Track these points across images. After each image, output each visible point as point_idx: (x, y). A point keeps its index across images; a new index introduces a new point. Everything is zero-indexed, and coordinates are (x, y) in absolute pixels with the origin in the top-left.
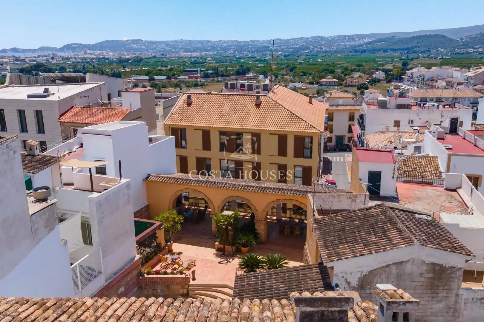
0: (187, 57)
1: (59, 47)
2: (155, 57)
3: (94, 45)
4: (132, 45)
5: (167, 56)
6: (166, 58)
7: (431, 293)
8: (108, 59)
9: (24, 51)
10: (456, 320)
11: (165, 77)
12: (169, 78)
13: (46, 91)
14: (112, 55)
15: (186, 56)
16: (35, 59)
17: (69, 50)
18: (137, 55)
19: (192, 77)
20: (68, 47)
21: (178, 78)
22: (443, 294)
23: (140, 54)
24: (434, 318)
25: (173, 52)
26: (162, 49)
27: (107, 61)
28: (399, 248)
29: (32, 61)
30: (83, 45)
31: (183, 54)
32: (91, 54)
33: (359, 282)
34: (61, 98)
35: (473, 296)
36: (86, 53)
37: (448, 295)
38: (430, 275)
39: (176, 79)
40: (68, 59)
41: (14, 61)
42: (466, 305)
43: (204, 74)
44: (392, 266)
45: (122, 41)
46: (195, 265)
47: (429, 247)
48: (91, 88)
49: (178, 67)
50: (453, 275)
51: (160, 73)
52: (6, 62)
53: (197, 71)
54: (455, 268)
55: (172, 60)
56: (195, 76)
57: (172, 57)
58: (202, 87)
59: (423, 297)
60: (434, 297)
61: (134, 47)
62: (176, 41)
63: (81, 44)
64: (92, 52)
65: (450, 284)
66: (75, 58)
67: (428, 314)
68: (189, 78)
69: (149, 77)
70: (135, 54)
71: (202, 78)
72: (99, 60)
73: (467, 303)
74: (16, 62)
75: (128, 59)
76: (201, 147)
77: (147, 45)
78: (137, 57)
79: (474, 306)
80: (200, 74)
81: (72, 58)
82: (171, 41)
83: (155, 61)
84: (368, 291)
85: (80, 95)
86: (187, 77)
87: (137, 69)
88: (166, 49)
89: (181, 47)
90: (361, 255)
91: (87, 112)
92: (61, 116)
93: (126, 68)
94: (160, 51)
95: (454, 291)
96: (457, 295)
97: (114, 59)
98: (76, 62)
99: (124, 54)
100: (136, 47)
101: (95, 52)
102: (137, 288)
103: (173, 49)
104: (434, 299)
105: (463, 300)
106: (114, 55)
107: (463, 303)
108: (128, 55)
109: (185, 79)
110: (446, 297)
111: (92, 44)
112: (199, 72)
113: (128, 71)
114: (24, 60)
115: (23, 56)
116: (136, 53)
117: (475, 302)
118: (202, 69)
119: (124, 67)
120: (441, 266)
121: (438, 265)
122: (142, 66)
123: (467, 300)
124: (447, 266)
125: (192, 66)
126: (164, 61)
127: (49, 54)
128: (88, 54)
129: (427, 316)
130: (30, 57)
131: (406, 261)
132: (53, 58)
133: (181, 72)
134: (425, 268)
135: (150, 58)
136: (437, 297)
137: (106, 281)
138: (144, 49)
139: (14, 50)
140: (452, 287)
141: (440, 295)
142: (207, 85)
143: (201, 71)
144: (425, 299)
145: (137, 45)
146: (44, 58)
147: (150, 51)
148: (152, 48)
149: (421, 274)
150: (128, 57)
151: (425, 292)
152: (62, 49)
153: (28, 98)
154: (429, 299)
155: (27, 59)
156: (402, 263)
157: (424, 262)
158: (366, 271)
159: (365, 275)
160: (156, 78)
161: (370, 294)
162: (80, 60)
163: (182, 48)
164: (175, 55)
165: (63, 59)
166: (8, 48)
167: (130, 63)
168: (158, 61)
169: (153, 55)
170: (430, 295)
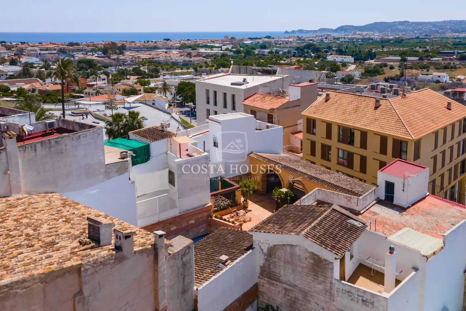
0: (452, 38)
1: (334, 28)
2: (418, 38)
3: (363, 26)
4: (398, 26)
5: (430, 37)
6: (429, 39)
7: (314, 275)
8: (372, 39)
9: (308, 32)
10: (332, 302)
11: (417, 58)
12: (421, 59)
13: (245, 80)
14: (377, 35)
15: (452, 36)
16: (311, 38)
17: (342, 31)
18: (401, 35)
19: (446, 60)
20: (341, 29)
21: (431, 59)
22: (321, 279)
23: (405, 34)
24: (317, 295)
25: (438, 33)
26: (428, 30)
27: (371, 41)
28: (290, 234)
29: (309, 41)
30: (354, 26)
31: (449, 35)
32: (359, 34)
33: (268, 251)
34: (248, 87)
35: (342, 288)
36: (355, 34)
37: (325, 281)
38: (312, 261)
39: (429, 60)
40: (338, 39)
41: (297, 40)
42: (338, 293)
43: (461, 56)
44: (287, 246)
45: (389, 23)
46: (251, 221)
47: (309, 239)
48: (274, 80)
49: (438, 48)
50: (327, 266)
51: (415, 53)
52: (291, 41)
53: (453, 53)
54: (328, 261)
55: (435, 40)
56: (450, 58)
57: (436, 38)
58: (452, 69)
59: (309, 277)
60: (315, 279)
61: (400, 28)
62: (444, 22)
63: (352, 26)
64: (360, 33)
65: (325, 272)
66: (344, 38)
67: (313, 291)
68: (443, 60)
69: (401, 58)
70: (398, 35)
71: (458, 60)
72: (363, 40)
73: (339, 292)
74: (297, 41)
75: (390, 40)
76: (325, 136)
77: (413, 26)
78: (399, 38)
79: (344, 296)
80: (456, 56)
81: (342, 38)
82: (439, 22)
83: (416, 42)
84: (274, 259)
85: (264, 85)
86: (441, 59)
87: (394, 49)
88: (432, 29)
89: (449, 27)
90: (268, 232)
91: (262, 98)
92: (245, 99)
93: (384, 49)
94: (425, 32)
95: (329, 279)
96: (331, 283)
97: (378, 40)
98: (344, 42)
99: (388, 35)
100: (402, 28)
101: (363, 32)
102: (206, 224)
103: (440, 29)
104: (316, 281)
105: (336, 288)
106: (379, 36)
107: (335, 291)
108: (392, 36)
109: (438, 60)
110: (324, 281)
111: (362, 25)
112: (456, 54)
113: (385, 51)
114: (303, 40)
115: (304, 36)
116: (400, 34)
117: (344, 293)
118: (459, 51)
119: (383, 47)
120: (318, 256)
121: (316, 255)
122: (402, 46)
123: (338, 289)
124: (322, 258)
125: (453, 47)
126: (425, 42)
127: (324, 35)
128: (357, 34)
129: (312, 292)
130: (309, 37)
131: (295, 246)
132: (326, 38)
133: (437, 54)
134: (308, 254)
135: (412, 39)
136: (318, 279)
137: (180, 213)
138: (409, 30)
139: (301, 31)
140: (327, 276)
141: (319, 278)
142: (459, 68)
143: (458, 53)
144: (310, 278)
145: (404, 26)
146: (320, 38)
147: (415, 31)
148: (418, 28)
149: (306, 258)
150: (391, 38)
151: (309, 272)
152: (336, 31)
153: (231, 85)
154: (313, 279)
155: (307, 39)
156: (292, 245)
157: (307, 250)
158: (272, 244)
159: (271, 247)
160: (409, 58)
161: (275, 262)
162: (347, 40)
163: (450, 29)
164: (440, 36)
165: (334, 39)
166: (296, 29)
167: (391, 43)
168: (420, 41)
169: (417, 36)
170: (313, 277)
